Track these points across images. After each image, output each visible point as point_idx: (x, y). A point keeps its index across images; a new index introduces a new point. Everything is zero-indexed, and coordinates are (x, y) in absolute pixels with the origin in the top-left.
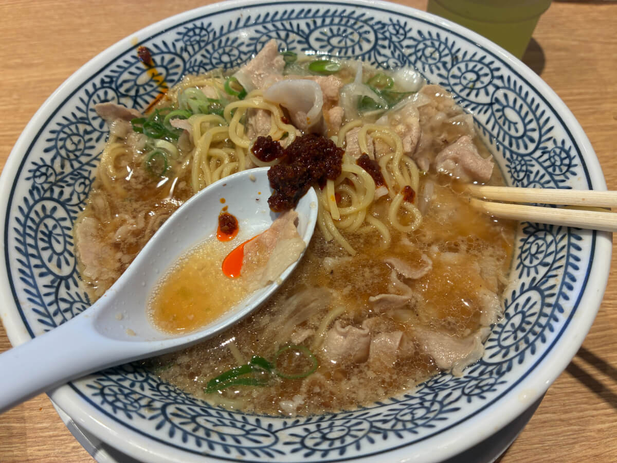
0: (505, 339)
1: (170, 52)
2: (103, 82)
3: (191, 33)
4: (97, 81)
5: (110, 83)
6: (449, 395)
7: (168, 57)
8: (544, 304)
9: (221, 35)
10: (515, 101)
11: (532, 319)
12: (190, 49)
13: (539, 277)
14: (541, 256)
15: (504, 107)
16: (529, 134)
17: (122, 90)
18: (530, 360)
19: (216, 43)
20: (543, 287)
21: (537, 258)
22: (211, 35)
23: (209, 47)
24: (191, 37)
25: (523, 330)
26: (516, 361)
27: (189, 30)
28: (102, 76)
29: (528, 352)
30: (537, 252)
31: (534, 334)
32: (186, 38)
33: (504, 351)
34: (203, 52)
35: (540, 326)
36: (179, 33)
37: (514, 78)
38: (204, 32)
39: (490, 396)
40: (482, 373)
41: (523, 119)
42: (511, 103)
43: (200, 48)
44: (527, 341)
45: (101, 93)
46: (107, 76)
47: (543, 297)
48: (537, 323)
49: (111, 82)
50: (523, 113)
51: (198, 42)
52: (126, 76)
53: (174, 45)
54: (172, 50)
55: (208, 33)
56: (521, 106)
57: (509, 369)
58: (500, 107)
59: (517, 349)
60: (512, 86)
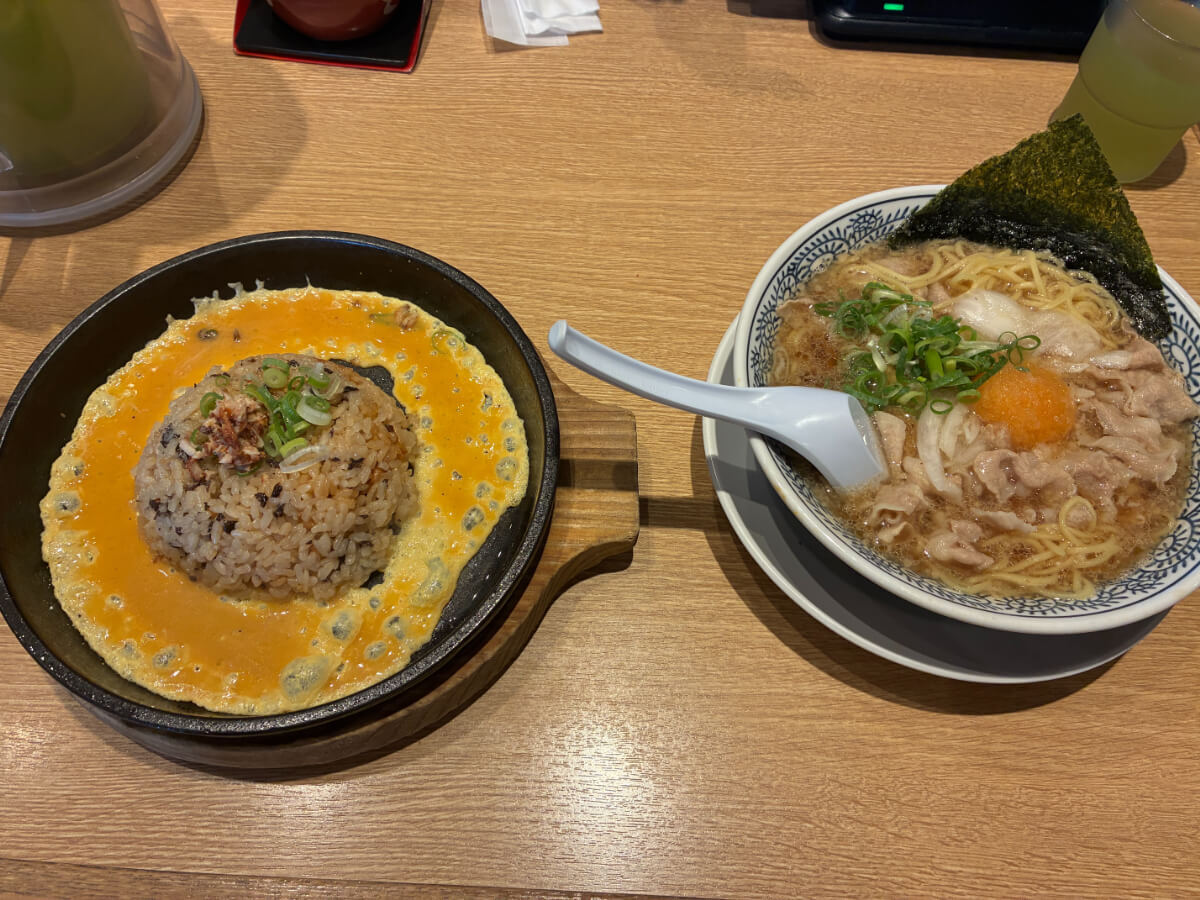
0: (1159, 555)
1: (840, 239)
2: (789, 269)
3: (861, 220)
4: (785, 269)
5: (793, 271)
6: (1115, 589)
7: (838, 243)
8: (1193, 532)
9: (887, 223)
10: (1185, 341)
11: (1183, 543)
12: (857, 235)
13: (1189, 510)
14: (1193, 492)
15: (1172, 344)
16: (1194, 376)
17: (799, 276)
18: (1181, 571)
19: (881, 230)
20: (1193, 519)
21: (1190, 493)
22: (879, 222)
23: (874, 234)
24: (860, 223)
25: (1175, 550)
26: (1170, 571)
27: (861, 217)
28: (788, 264)
29: (1180, 565)
30: (1190, 488)
31: (1185, 553)
32: (857, 224)
33: (1158, 564)
34: (867, 238)
35: (1190, 548)
36: (852, 220)
37: (1187, 318)
38: (873, 219)
39: (1151, 592)
40: (1141, 577)
41: (1190, 362)
42: (1180, 342)
43: (866, 235)
44: (1179, 558)
45: (786, 280)
46: (792, 264)
47: (1193, 526)
48: (1187, 546)
49: (793, 269)
50: (1190, 356)
51: (865, 229)
52: (805, 263)
53: (845, 231)
54: (843, 236)
55: (877, 220)
56: (1190, 348)
57: (1165, 575)
58: (1169, 344)
59: (1170, 563)
60: (1184, 326)
